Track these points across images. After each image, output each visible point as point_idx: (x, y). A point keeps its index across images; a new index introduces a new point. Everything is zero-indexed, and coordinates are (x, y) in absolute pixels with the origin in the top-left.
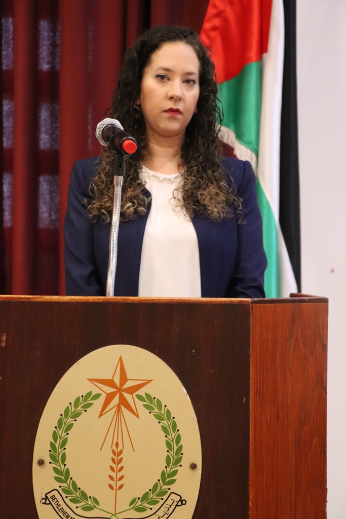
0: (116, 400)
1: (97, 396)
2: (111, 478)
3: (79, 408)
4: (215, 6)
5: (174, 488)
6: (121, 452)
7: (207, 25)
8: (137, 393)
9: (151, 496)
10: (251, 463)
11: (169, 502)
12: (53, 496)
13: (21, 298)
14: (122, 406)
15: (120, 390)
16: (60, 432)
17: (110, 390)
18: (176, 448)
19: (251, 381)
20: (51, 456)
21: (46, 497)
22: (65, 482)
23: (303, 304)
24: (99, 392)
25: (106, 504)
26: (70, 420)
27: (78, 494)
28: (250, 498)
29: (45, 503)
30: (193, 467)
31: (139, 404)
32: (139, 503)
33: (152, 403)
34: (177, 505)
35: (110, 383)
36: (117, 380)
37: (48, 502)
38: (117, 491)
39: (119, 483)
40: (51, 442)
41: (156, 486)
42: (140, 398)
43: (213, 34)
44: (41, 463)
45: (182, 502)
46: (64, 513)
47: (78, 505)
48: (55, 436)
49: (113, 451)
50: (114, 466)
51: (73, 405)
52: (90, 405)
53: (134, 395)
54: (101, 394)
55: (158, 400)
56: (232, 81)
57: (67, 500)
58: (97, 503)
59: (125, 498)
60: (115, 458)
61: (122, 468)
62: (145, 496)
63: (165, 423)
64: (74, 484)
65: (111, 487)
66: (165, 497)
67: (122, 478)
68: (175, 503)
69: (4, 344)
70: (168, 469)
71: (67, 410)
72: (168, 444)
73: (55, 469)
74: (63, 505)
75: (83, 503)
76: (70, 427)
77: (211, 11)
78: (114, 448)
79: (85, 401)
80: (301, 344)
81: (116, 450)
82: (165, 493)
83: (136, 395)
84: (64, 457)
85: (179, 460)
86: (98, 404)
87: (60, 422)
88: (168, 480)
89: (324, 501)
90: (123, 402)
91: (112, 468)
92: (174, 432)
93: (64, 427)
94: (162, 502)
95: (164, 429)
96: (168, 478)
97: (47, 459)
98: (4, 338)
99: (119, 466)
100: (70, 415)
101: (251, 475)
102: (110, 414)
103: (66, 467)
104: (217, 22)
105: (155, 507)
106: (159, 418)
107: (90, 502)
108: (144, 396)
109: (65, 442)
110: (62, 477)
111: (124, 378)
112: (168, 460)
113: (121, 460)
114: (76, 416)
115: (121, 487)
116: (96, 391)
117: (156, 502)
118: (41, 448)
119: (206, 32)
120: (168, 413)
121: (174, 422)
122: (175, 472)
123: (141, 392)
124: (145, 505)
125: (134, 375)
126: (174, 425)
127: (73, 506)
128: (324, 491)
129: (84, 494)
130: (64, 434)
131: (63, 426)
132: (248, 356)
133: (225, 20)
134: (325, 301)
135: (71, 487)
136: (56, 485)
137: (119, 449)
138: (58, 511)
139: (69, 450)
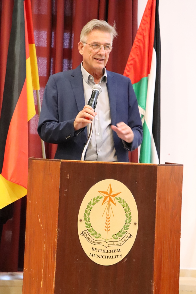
0: (108, 199)
1: (101, 197)
2: (106, 227)
3: (95, 202)
4: (131, 56)
5: (128, 231)
6: (109, 218)
7: (128, 63)
8: (116, 197)
9: (120, 234)
10: (156, 223)
11: (126, 236)
12: (85, 233)
13: (75, 161)
14: (110, 201)
15: (109, 196)
16: (88, 210)
17: (106, 195)
18: (129, 217)
19: (157, 194)
20: (84, 218)
21: (83, 233)
22: (89, 228)
23: (175, 166)
24: (102, 196)
26: (91, 206)
27: (94, 232)
28: (155, 235)
29: (82, 235)
30: (135, 224)
31: (116, 201)
32: (115, 236)
33: (121, 201)
34: (129, 237)
35: (106, 193)
36: (109, 192)
37: (83, 235)
38: (108, 232)
39: (109, 229)
40: (85, 214)
41: (122, 230)
42: (117, 198)
43: (130, 66)
44: (81, 221)
45: (131, 236)
46: (89, 239)
47: (94, 236)
48: (86, 211)
49: (107, 217)
50: (107, 223)
51: (92, 200)
52: (99, 201)
53: (115, 197)
54: (102, 197)
55: (123, 200)
56: (137, 84)
57: (90, 234)
58: (101, 236)
59: (110, 234)
60: (107, 220)
61: (109, 224)
62: (118, 234)
63: (125, 208)
64: (92, 228)
65: (106, 230)
66: (125, 234)
67: (109, 227)
68: (128, 237)
69: (68, 178)
70: (126, 224)
71: (90, 202)
72: (126, 215)
73: (86, 223)
74: (88, 236)
75: (95, 235)
76: (91, 208)
77: (130, 58)
78: (107, 216)
79: (97, 199)
80: (174, 181)
81: (108, 217)
82: (125, 233)
83: (115, 198)
84: (89, 219)
85: (130, 221)
86: (102, 200)
87: (88, 206)
88: (126, 228)
89: (180, 237)
90: (111, 200)
91: (106, 224)
92: (129, 211)
93: (89, 208)
94: (124, 236)
95: (125, 210)
96: (126, 227)
97: (83, 219)
98: (68, 176)
99: (109, 223)
100: (91, 204)
101: (156, 227)
102: (106, 204)
103: (90, 223)
104: (132, 62)
105: (121, 238)
106: (124, 206)
107: (98, 235)
108: (118, 198)
109: (89, 213)
110: (88, 226)
111: (111, 191)
112: (126, 221)
113: (109, 221)
114: (93, 204)
115: (109, 230)
116: (101, 196)
117: (121, 236)
118: (81, 215)
119: (128, 65)
120: (127, 204)
121: (129, 208)
122: (129, 226)
123: (117, 196)
124: (118, 237)
125: (115, 190)
126: (129, 209)
127: (92, 236)
128: (180, 234)
129: (96, 233)
130: (89, 211)
132: (156, 185)
133: (135, 62)
134: (182, 165)
135: (91, 230)
136: (86, 229)
137: (109, 217)
138: (87, 238)
139: (91, 216)
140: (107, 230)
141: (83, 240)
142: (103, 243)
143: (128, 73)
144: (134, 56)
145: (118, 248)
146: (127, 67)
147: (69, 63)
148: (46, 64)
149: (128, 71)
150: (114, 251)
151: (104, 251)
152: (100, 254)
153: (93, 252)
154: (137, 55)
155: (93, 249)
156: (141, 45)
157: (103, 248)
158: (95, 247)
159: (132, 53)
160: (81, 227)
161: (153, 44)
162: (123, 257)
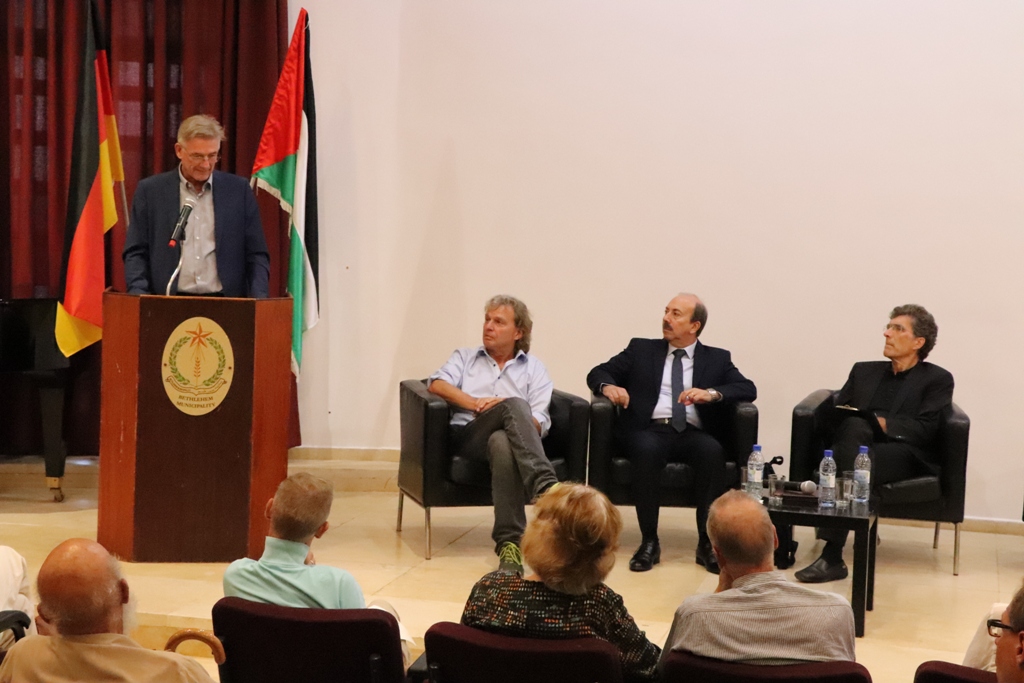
0: (197, 340)
2: (195, 372)
3: (182, 343)
5: (222, 376)
6: (199, 361)
7: (266, 132)
9: (212, 380)
10: (255, 367)
11: (220, 382)
12: (170, 378)
14: (200, 343)
15: (199, 336)
17: (195, 336)
18: (223, 360)
19: (256, 334)
20: (170, 362)
21: (168, 379)
22: (176, 373)
23: (281, 301)
25: (193, 381)
26: (178, 347)
27: (181, 378)
28: (254, 381)
29: (167, 381)
30: (230, 368)
31: (207, 342)
32: (207, 382)
33: (213, 342)
35: (195, 333)
36: (198, 332)
38: (198, 377)
40: (170, 356)
41: (214, 376)
42: (208, 339)
44: (165, 365)
45: (225, 382)
47: (181, 382)
48: (171, 354)
51: (179, 341)
52: (186, 342)
54: (190, 338)
55: (215, 341)
57: (176, 380)
58: (189, 382)
59: (201, 380)
60: (197, 364)
61: (199, 368)
62: (209, 380)
63: (218, 350)
64: (179, 374)
65: (195, 375)
66: (218, 380)
67: (199, 372)
68: (222, 383)
69: (149, 316)
70: (219, 369)
71: (176, 344)
72: (219, 359)
73: (171, 368)
74: (174, 382)
75: (183, 382)
76: (178, 350)
77: (268, 124)
78: (196, 359)
79: (184, 341)
80: (279, 318)
81: (197, 361)
82: (218, 378)
83: (206, 338)
84: (175, 363)
85: (224, 366)
86: (190, 341)
87: (173, 348)
90: (200, 341)
91: (195, 368)
92: (222, 354)
93: (175, 351)
94: (216, 382)
95: (218, 353)
96: (219, 372)
97: (168, 363)
98: (150, 313)
100: (179, 345)
102: (195, 346)
103: (176, 367)
104: (271, 130)
105: (214, 384)
106: (216, 348)
107: (186, 381)
108: (210, 339)
109: (175, 356)
110: (175, 371)
111: (201, 331)
112: (219, 365)
113: (199, 365)
114: (180, 346)
115: (199, 375)
116: (189, 336)
118: (165, 358)
120: (220, 346)
121: (222, 349)
122: (222, 370)
123: (208, 337)
124: (210, 383)
125: (205, 330)
126: (222, 351)
127: (179, 383)
129: (184, 379)
130: (175, 353)
131: (175, 349)
133: (276, 130)
136: (172, 374)
138: (174, 386)
139: (178, 360)
140: (197, 375)
141: (168, 387)
142: (192, 390)
143: (265, 147)
144: (273, 121)
145: (210, 396)
146: (263, 139)
147: (178, 107)
148: (139, 109)
149: (266, 145)
150: (205, 399)
151: (193, 399)
152: (189, 402)
153: (181, 401)
154: (280, 121)
155: (180, 397)
156: (284, 104)
157: (192, 396)
158: (183, 394)
159: (270, 116)
160: (166, 372)
161: (301, 105)
162: (217, 405)
